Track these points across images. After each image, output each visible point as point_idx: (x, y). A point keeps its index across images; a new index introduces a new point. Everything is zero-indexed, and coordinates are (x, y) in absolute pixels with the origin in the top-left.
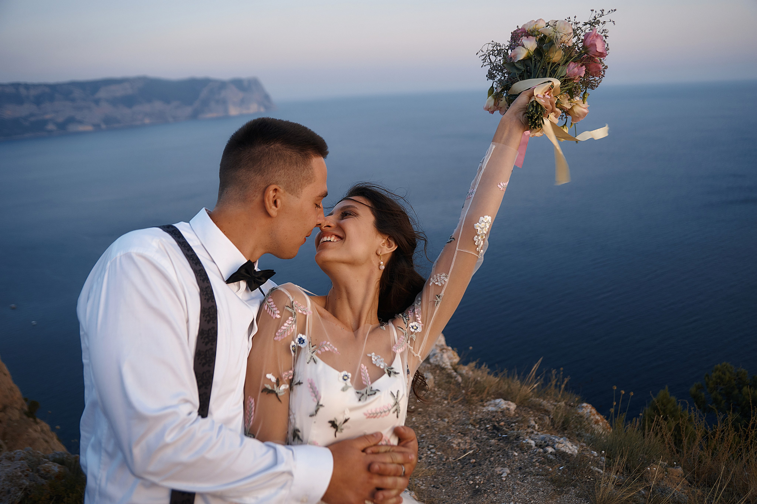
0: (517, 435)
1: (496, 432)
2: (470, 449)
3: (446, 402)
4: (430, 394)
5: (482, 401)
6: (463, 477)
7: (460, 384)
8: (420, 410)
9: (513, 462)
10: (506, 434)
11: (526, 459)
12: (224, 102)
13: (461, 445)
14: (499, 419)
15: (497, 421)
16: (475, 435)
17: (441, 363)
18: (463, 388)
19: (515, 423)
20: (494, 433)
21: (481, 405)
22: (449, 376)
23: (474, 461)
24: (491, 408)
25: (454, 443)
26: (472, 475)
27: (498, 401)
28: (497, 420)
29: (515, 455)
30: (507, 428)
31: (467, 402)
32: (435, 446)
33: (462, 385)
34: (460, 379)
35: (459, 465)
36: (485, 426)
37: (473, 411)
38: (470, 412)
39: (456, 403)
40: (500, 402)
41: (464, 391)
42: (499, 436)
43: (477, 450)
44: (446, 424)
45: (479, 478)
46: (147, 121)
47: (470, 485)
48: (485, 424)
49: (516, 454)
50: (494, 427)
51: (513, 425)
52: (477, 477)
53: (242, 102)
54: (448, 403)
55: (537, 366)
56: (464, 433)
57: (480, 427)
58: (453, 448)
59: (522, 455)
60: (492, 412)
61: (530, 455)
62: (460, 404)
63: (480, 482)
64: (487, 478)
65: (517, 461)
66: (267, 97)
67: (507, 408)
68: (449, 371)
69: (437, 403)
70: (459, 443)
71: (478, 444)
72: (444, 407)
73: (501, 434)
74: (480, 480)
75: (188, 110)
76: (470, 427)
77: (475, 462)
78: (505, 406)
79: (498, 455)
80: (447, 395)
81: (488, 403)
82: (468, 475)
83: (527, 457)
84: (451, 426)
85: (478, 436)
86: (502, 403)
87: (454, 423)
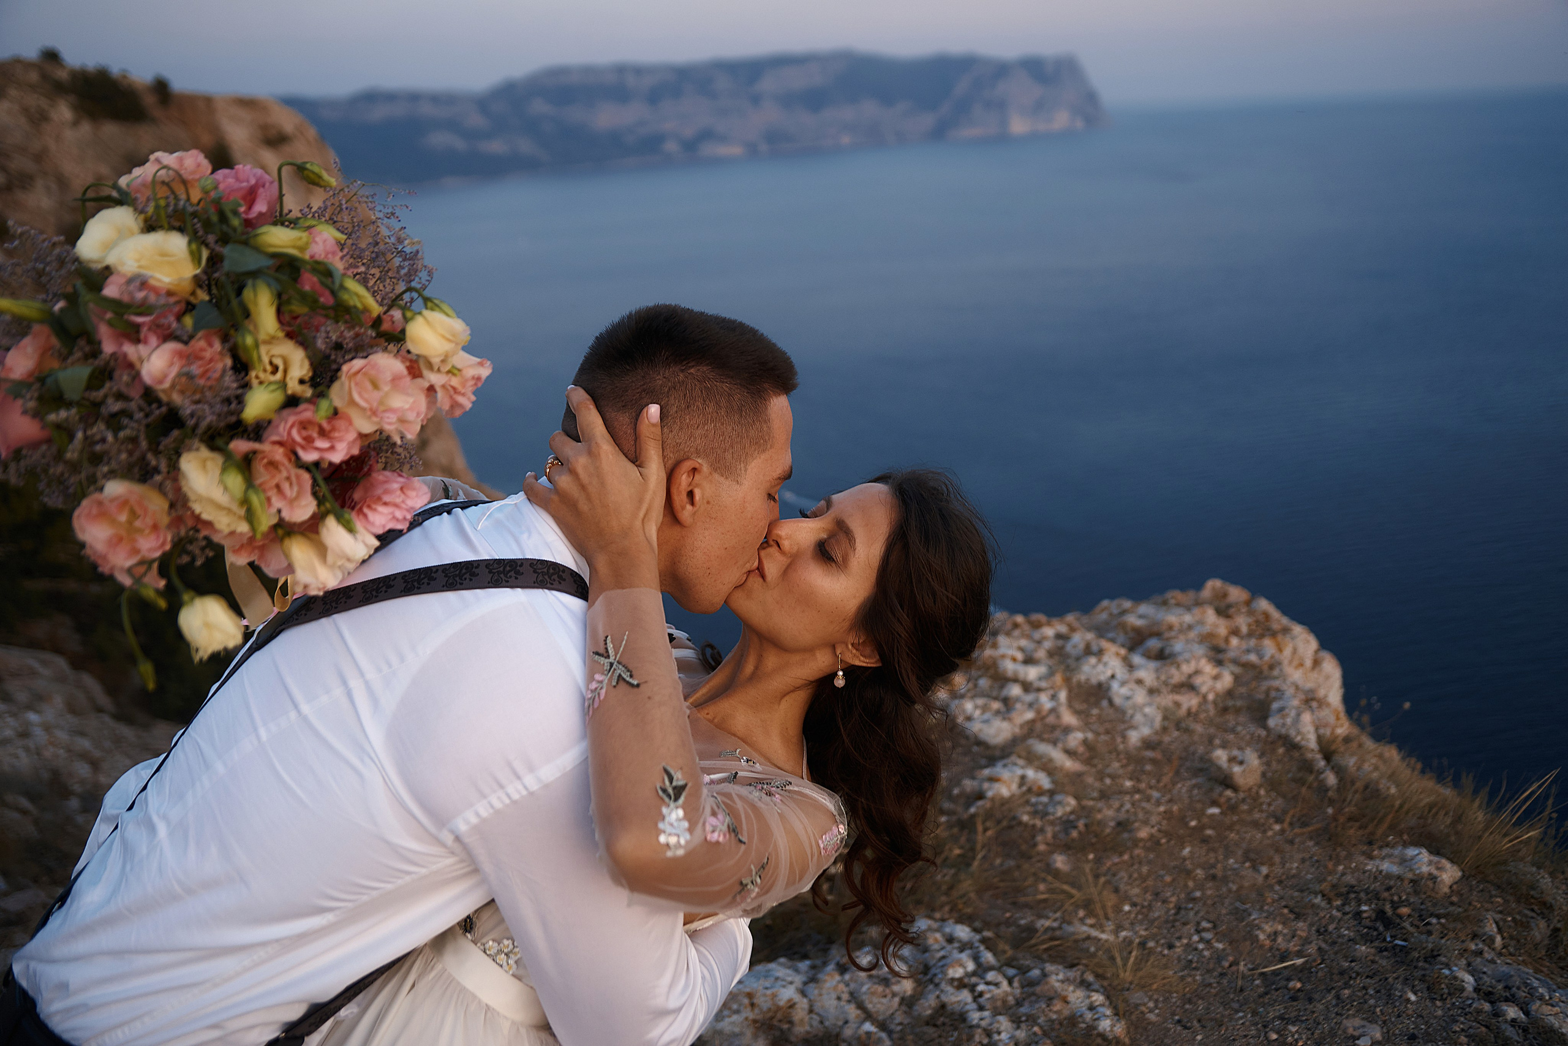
0: (1432, 951)
1: (1381, 928)
2: (1299, 954)
3: (1277, 827)
4: (1244, 800)
5: (1370, 843)
6: (1257, 1019)
7: (1327, 790)
8: (1209, 832)
9: (1399, 1016)
10: (1405, 940)
11: (1436, 1017)
12: (1000, 106)
13: (1280, 939)
14: (1400, 898)
15: (1392, 902)
16: (1324, 922)
17: (1292, 733)
18: (1331, 802)
19: (1438, 917)
20: (1376, 929)
21: (1363, 853)
22: (1307, 766)
23: (1299, 985)
24: (1386, 866)
25: (1264, 931)
26: (1281, 1018)
27: (1411, 852)
28: (1396, 898)
29: (1408, 1000)
30: (1412, 924)
31: (1329, 837)
32: (1215, 927)
33: (1330, 793)
34: (1331, 779)
35: (1257, 986)
36: (1359, 905)
37: (1338, 863)
38: (1330, 865)
39: (1302, 834)
40: (1418, 854)
41: (1330, 811)
42: (1384, 940)
43: (1315, 960)
44: (1260, 880)
45: (1297, 1031)
46: (846, 140)
47: (1269, 1041)
48: (1359, 902)
49: (1413, 998)
50: (1381, 914)
51: (1434, 921)
52: (1293, 1029)
53: (1039, 108)
54: (1283, 831)
55: (1540, 787)
56: (1296, 910)
57: (1343, 905)
58: (1258, 940)
59: (1428, 1003)
60: (1389, 876)
61: (1449, 1009)
62: (1311, 838)
63: (1297, 1041)
64: (1316, 1036)
65: (1409, 1017)
66: (1092, 97)
67: (1430, 874)
68: (1309, 756)
69: (1256, 824)
70: (1276, 933)
71: (1324, 945)
72: (1268, 838)
73: (1391, 937)
74: (1296, 1036)
75: (927, 120)
76: (1318, 900)
77: (1299, 990)
78: (1425, 869)
79: (1364, 988)
80: (1285, 812)
81: (1385, 851)
82: (1271, 1015)
83: (1440, 1013)
84: (1271, 887)
85: (1331, 928)
86: (1423, 860)
87: (1280, 882)
